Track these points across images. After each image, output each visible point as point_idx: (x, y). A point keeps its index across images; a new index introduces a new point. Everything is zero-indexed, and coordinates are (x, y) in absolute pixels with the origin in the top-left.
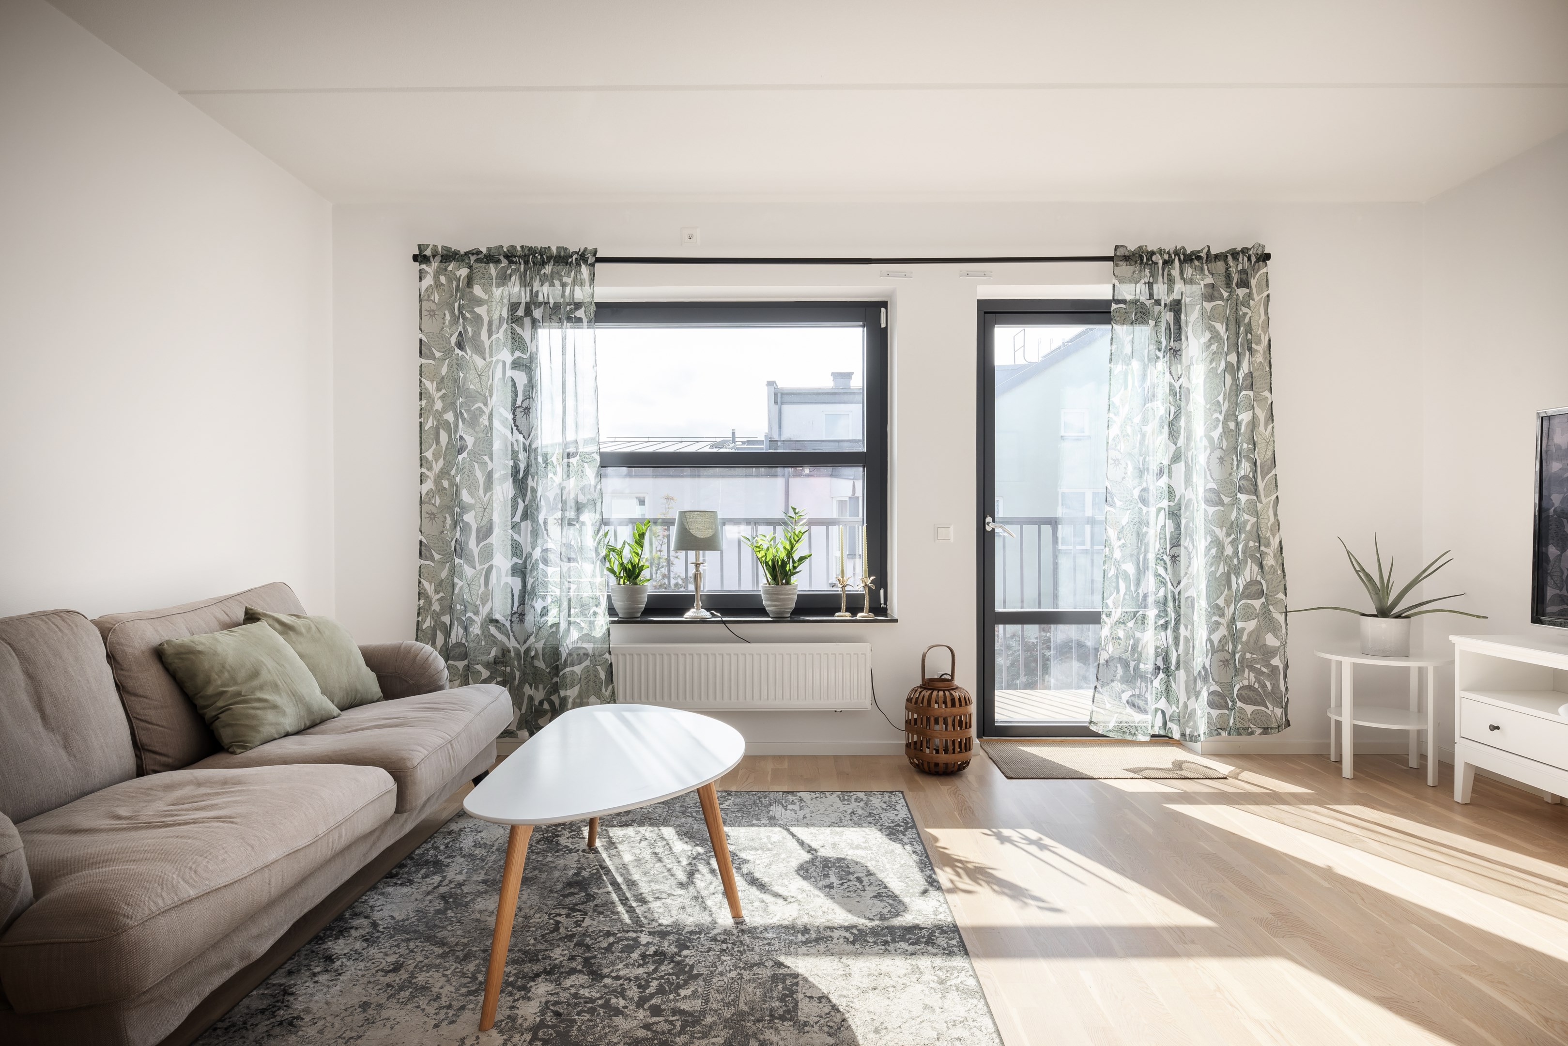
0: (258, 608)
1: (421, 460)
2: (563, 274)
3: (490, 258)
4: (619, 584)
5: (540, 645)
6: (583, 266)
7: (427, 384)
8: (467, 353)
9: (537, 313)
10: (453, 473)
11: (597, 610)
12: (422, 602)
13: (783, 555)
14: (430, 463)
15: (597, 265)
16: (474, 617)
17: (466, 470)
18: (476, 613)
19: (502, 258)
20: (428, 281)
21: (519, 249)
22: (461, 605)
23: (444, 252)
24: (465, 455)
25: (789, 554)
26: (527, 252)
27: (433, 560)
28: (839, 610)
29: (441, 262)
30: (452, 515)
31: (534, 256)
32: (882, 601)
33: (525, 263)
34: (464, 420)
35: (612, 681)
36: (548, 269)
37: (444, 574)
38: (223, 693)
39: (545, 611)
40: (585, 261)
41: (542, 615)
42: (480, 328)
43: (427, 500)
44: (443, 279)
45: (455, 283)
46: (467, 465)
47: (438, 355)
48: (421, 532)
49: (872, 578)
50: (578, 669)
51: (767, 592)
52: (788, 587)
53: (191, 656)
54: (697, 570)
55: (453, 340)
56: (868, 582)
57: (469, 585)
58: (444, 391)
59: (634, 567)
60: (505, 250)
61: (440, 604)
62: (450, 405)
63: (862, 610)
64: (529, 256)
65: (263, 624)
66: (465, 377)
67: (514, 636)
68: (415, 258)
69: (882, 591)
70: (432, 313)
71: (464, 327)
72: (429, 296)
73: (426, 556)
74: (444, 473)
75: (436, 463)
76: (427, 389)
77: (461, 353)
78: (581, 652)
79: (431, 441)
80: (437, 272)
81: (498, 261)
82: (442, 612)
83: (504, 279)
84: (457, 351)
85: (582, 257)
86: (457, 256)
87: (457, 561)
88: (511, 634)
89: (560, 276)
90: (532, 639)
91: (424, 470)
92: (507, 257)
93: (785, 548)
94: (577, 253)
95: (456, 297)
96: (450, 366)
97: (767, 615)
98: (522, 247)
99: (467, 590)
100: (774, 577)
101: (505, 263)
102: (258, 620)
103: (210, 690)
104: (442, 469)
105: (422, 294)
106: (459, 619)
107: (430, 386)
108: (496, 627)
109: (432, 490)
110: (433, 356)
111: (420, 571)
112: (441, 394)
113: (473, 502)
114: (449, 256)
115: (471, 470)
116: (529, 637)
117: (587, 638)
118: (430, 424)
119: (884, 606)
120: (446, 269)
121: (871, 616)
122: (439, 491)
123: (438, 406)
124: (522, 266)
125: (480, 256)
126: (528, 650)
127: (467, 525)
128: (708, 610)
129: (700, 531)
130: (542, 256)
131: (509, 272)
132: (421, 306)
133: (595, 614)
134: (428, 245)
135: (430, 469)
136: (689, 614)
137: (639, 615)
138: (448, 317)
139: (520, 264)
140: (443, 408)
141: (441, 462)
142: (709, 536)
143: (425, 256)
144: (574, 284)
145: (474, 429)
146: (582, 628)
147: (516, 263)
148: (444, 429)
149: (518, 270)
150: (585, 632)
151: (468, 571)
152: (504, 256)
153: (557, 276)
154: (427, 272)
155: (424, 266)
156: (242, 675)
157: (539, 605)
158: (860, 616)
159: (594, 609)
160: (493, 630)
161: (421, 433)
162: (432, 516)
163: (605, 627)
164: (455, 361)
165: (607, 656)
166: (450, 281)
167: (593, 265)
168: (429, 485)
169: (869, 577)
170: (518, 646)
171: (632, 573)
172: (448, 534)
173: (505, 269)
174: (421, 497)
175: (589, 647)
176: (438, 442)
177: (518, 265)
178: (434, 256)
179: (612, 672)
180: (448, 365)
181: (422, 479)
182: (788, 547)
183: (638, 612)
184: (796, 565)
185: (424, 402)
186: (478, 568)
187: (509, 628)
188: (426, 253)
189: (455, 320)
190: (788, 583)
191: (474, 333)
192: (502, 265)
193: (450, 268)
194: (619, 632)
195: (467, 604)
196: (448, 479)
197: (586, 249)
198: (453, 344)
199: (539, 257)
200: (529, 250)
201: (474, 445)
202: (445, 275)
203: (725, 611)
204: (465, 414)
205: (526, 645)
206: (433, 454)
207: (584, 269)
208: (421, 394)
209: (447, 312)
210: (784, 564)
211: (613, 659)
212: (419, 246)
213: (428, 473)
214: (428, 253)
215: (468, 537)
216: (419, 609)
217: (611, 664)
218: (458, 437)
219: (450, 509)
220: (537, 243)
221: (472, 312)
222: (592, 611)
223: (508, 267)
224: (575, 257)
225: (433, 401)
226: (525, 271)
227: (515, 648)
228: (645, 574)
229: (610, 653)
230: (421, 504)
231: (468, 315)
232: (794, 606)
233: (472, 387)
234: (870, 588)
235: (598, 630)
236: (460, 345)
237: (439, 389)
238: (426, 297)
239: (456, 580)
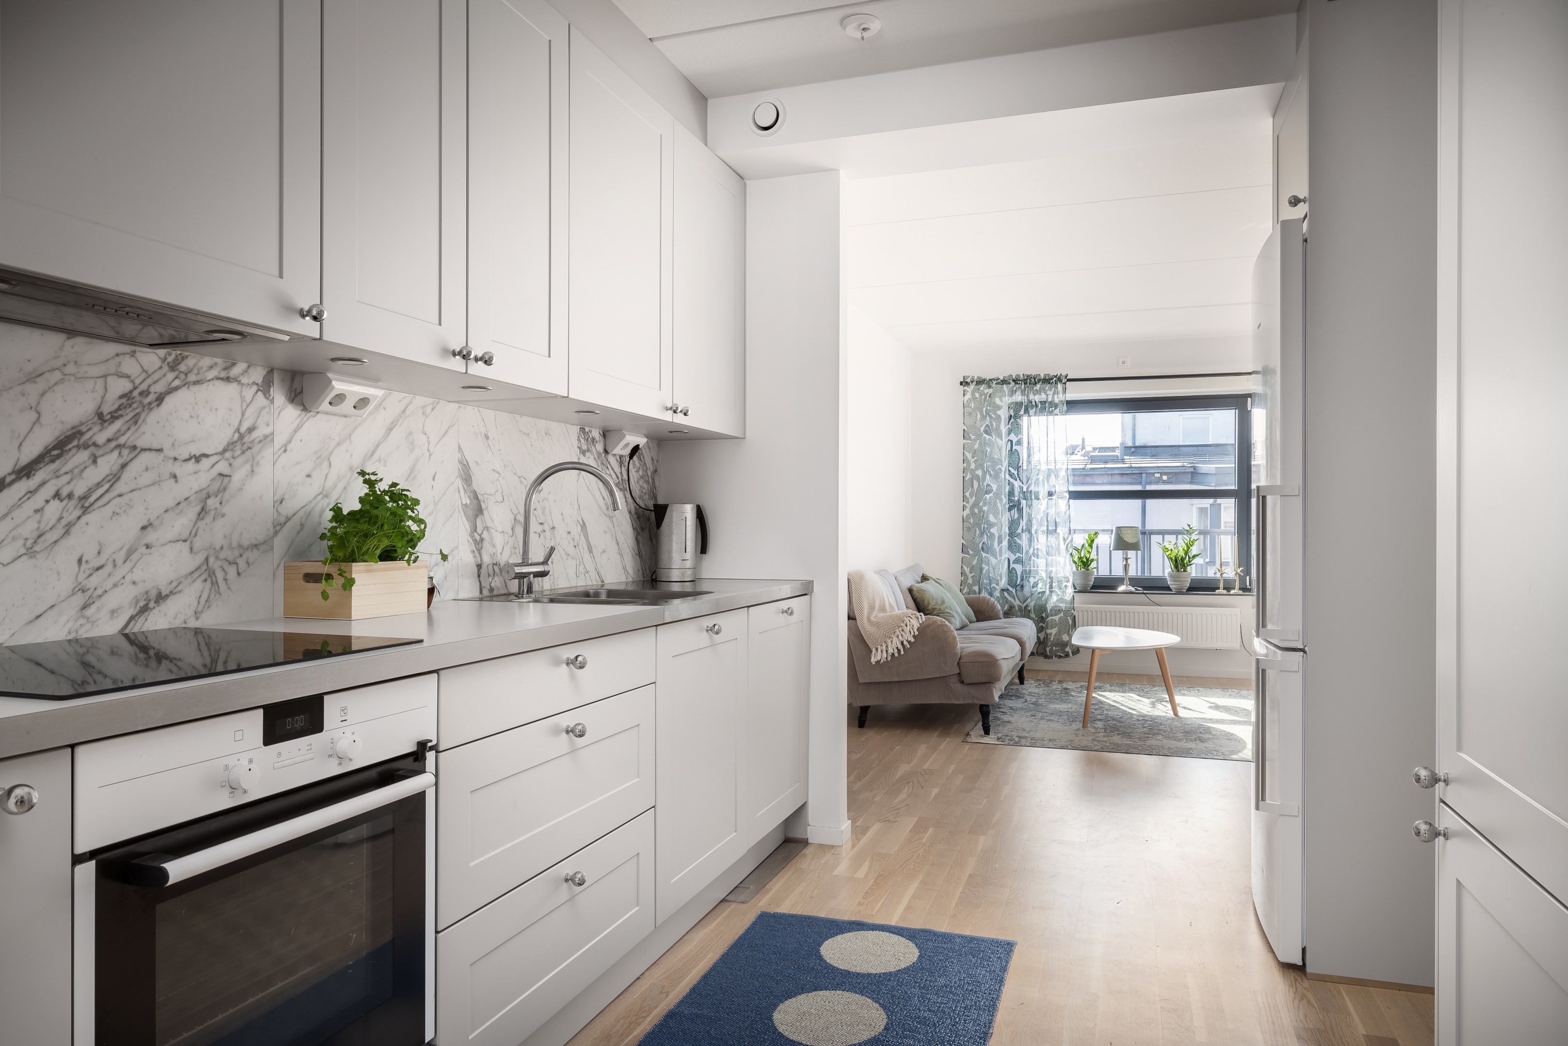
0: (928, 574)
1: (963, 498)
2: (1047, 389)
3: (1004, 382)
4: (1078, 570)
5: (1032, 604)
6: (1059, 384)
7: (967, 454)
8: (992, 437)
9: (1032, 412)
10: (981, 504)
11: (1067, 584)
12: (963, 578)
13: (1182, 554)
14: (968, 499)
15: (1067, 383)
16: (996, 587)
17: (992, 503)
18: (997, 584)
19: (1011, 382)
20: (968, 396)
21: (1022, 376)
22: (987, 580)
23: (978, 380)
24: (991, 495)
25: (1186, 553)
26: (1026, 378)
27: (969, 555)
28: (1218, 588)
29: (976, 385)
30: (980, 530)
31: (1031, 380)
32: (1248, 584)
33: (1024, 384)
34: (990, 475)
35: (1075, 626)
36: (1038, 386)
37: (974, 563)
38: (935, 609)
39: (1035, 585)
40: (1061, 381)
41: (1033, 587)
42: (1000, 423)
43: (966, 520)
44: (977, 395)
45: (983, 397)
46: (992, 500)
47: (973, 437)
48: (963, 538)
49: (1241, 569)
50: (1057, 618)
51: (1171, 575)
52: (1185, 573)
53: (922, 592)
54: (1127, 562)
55: (982, 429)
56: (1239, 571)
57: (993, 568)
58: (976, 458)
59: (1087, 560)
60: (1014, 377)
61: (973, 579)
62: (980, 466)
63: (1234, 589)
64: (1027, 380)
65: (931, 581)
66: (991, 451)
67: (1018, 598)
68: (961, 383)
69: (1248, 577)
70: (970, 414)
71: (991, 422)
72: (968, 405)
73: (965, 552)
74: (975, 505)
75: (971, 499)
76: (967, 457)
77: (987, 437)
78: (1058, 608)
79: (969, 487)
80: (973, 391)
81: (1010, 383)
82: (974, 584)
83: (1012, 393)
84: (985, 435)
85: (1059, 379)
86: (985, 382)
87: (984, 555)
88: (1016, 597)
89: (1045, 390)
90: (1029, 600)
91: (965, 503)
92: (1014, 381)
93: (1183, 549)
94: (1056, 377)
95: (984, 404)
96: (980, 444)
97: (1171, 590)
98: (1023, 375)
99: (993, 571)
100: (1176, 567)
101: (1013, 384)
102: (928, 580)
103: (930, 607)
104: (974, 502)
105: (965, 403)
106: (986, 589)
107: (969, 455)
108: (1007, 593)
109: (969, 514)
110: (970, 439)
111: (962, 560)
112: (974, 459)
113: (996, 521)
114: (980, 382)
115: (995, 504)
116: (1027, 599)
117: (1061, 600)
118: (968, 477)
119: (1250, 587)
120: (979, 389)
121: (1241, 592)
122: (972, 515)
123: (973, 466)
124: (1023, 386)
125: (999, 381)
126: (1026, 606)
127: (992, 535)
128: (1133, 587)
129: (1129, 538)
130: (1035, 379)
131: (1015, 389)
132: (964, 411)
133: (1066, 586)
134: (969, 376)
135: (968, 502)
136: (1122, 588)
137: (1089, 589)
138: (979, 416)
139: (1022, 384)
140: (975, 467)
141: (974, 498)
142: (1135, 542)
143: (967, 382)
144: (1054, 394)
145: (997, 480)
146: (1058, 595)
147: (1019, 384)
148: (975, 480)
149: (1020, 388)
150: (1060, 597)
151: (993, 561)
152: (1013, 380)
153: (1043, 390)
154: (968, 391)
155: (966, 388)
156: (939, 602)
157: (1032, 580)
158: (1232, 592)
159: (1066, 583)
160: (1006, 594)
161: (963, 482)
162: (969, 529)
163: (1072, 595)
164: (983, 441)
165: (1073, 611)
166: (981, 396)
167: (1065, 383)
168: (967, 511)
169: (1239, 568)
170: (1021, 604)
171: (1085, 563)
172: (977, 540)
173: (1013, 387)
174: (963, 518)
175: (1063, 606)
176: (973, 487)
177: (1020, 385)
178: (972, 382)
179: (1075, 621)
180: (979, 443)
181: (964, 508)
182: (1186, 549)
183: (1089, 587)
184: (1190, 560)
185: (965, 465)
186: (999, 559)
187: (1015, 594)
188: (967, 380)
189: (984, 418)
190: (1185, 571)
191: (997, 425)
192: (1011, 385)
193: (981, 389)
194: (1079, 597)
195: (992, 579)
196: (978, 508)
197: (1061, 374)
198: (982, 431)
199: (1033, 380)
200: (1027, 377)
201: (997, 490)
202: (978, 393)
203: (1145, 588)
204: (992, 472)
205: (1025, 604)
206: (970, 494)
207: (1060, 386)
208: (964, 460)
209: (978, 413)
210: (1183, 559)
211: (1076, 613)
212: (964, 377)
213: (966, 505)
214: (968, 380)
215: (993, 541)
216: (961, 582)
217: (1075, 616)
218: (985, 484)
219: (978, 525)
220: (1033, 373)
221: (995, 414)
222: (1064, 585)
223: (1015, 386)
224: (1055, 379)
225: (970, 463)
226: (1025, 388)
227: (1019, 606)
228: (1093, 565)
229: (1074, 610)
230: (963, 522)
231: (993, 416)
232: (1188, 585)
233: (996, 456)
234: (1239, 575)
235: (1068, 595)
236: (986, 432)
237: (973, 457)
238: (967, 405)
239: (984, 566)
